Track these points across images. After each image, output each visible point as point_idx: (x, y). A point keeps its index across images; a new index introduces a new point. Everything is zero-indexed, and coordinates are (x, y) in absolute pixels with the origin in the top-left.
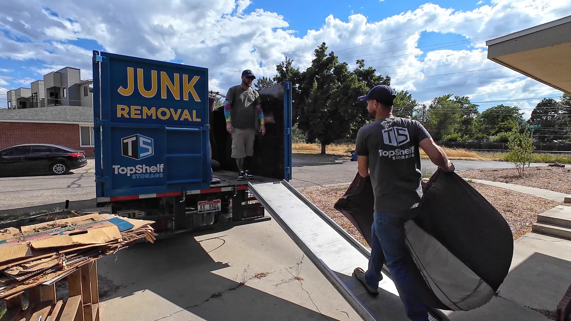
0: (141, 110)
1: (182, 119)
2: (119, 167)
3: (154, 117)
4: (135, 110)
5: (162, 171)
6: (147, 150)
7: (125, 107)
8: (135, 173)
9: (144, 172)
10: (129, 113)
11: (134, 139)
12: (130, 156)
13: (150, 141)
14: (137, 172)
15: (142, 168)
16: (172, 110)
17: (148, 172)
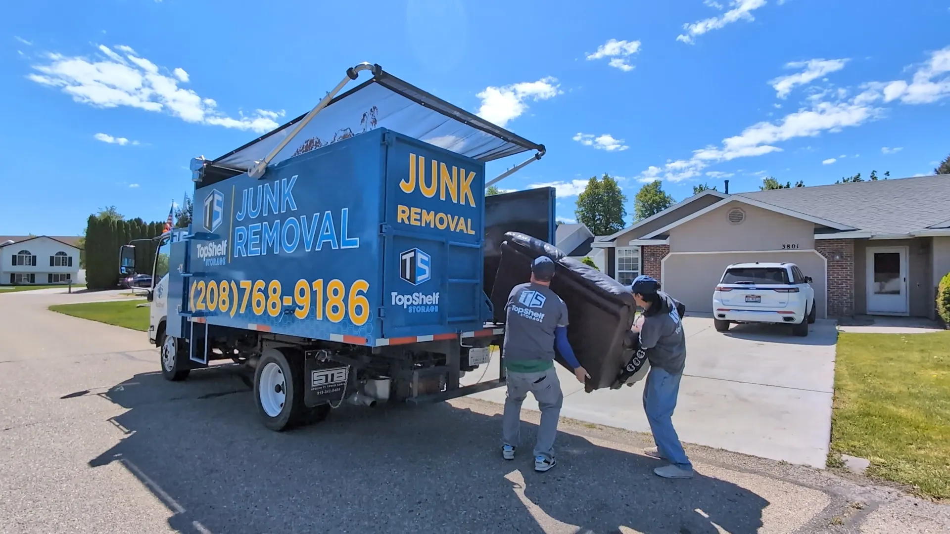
0: (420, 214)
1: (458, 230)
2: (397, 295)
3: (432, 226)
4: (415, 213)
5: (437, 303)
6: (424, 272)
7: (406, 208)
8: (412, 305)
9: (421, 303)
10: (409, 218)
11: (412, 254)
12: (407, 279)
13: (426, 259)
14: (414, 303)
15: (418, 297)
16: (449, 216)
17: (424, 303)
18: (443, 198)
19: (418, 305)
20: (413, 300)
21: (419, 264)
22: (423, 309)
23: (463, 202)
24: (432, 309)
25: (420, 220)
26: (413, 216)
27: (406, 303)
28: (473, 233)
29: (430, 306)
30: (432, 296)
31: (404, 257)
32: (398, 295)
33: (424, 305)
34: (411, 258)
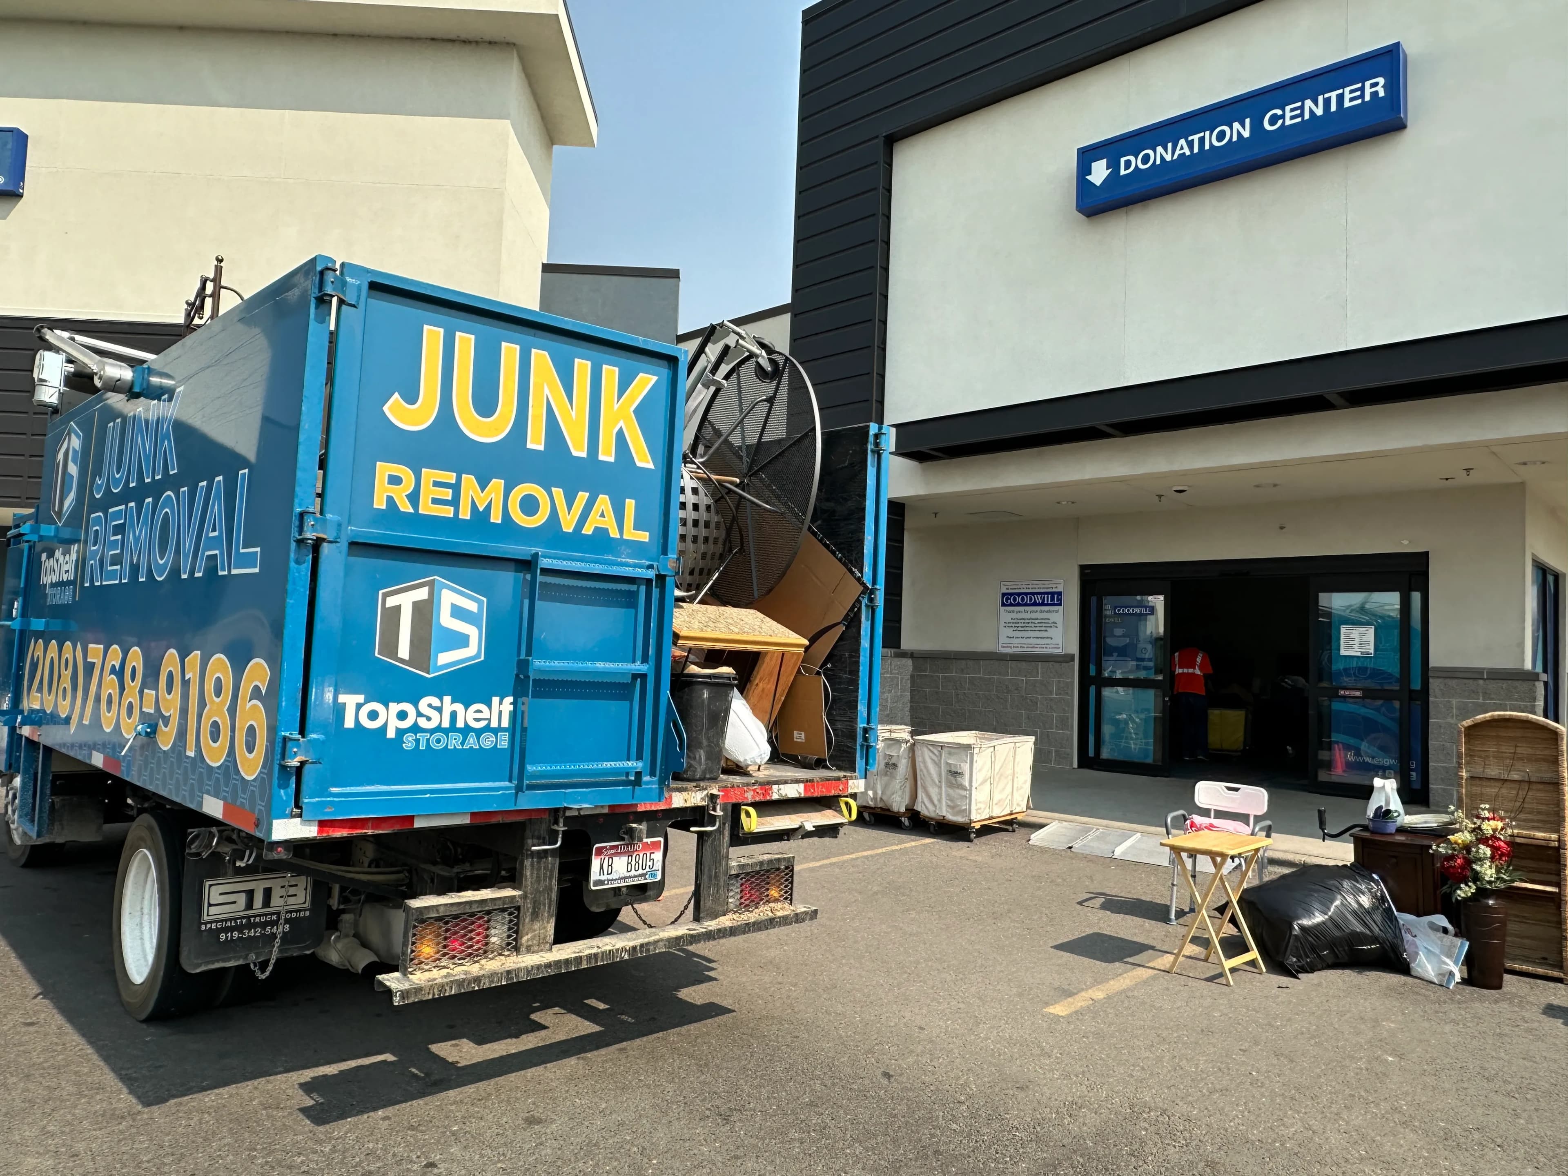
18: (536, 441)
19: (439, 729)
20: (419, 714)
21: (446, 620)
22: (454, 741)
23: (608, 454)
24: (488, 741)
25: (455, 502)
26: (428, 493)
27: (394, 724)
28: (644, 536)
29: (479, 732)
30: (490, 706)
31: (391, 602)
32: (366, 702)
33: (459, 730)
34: (416, 605)
